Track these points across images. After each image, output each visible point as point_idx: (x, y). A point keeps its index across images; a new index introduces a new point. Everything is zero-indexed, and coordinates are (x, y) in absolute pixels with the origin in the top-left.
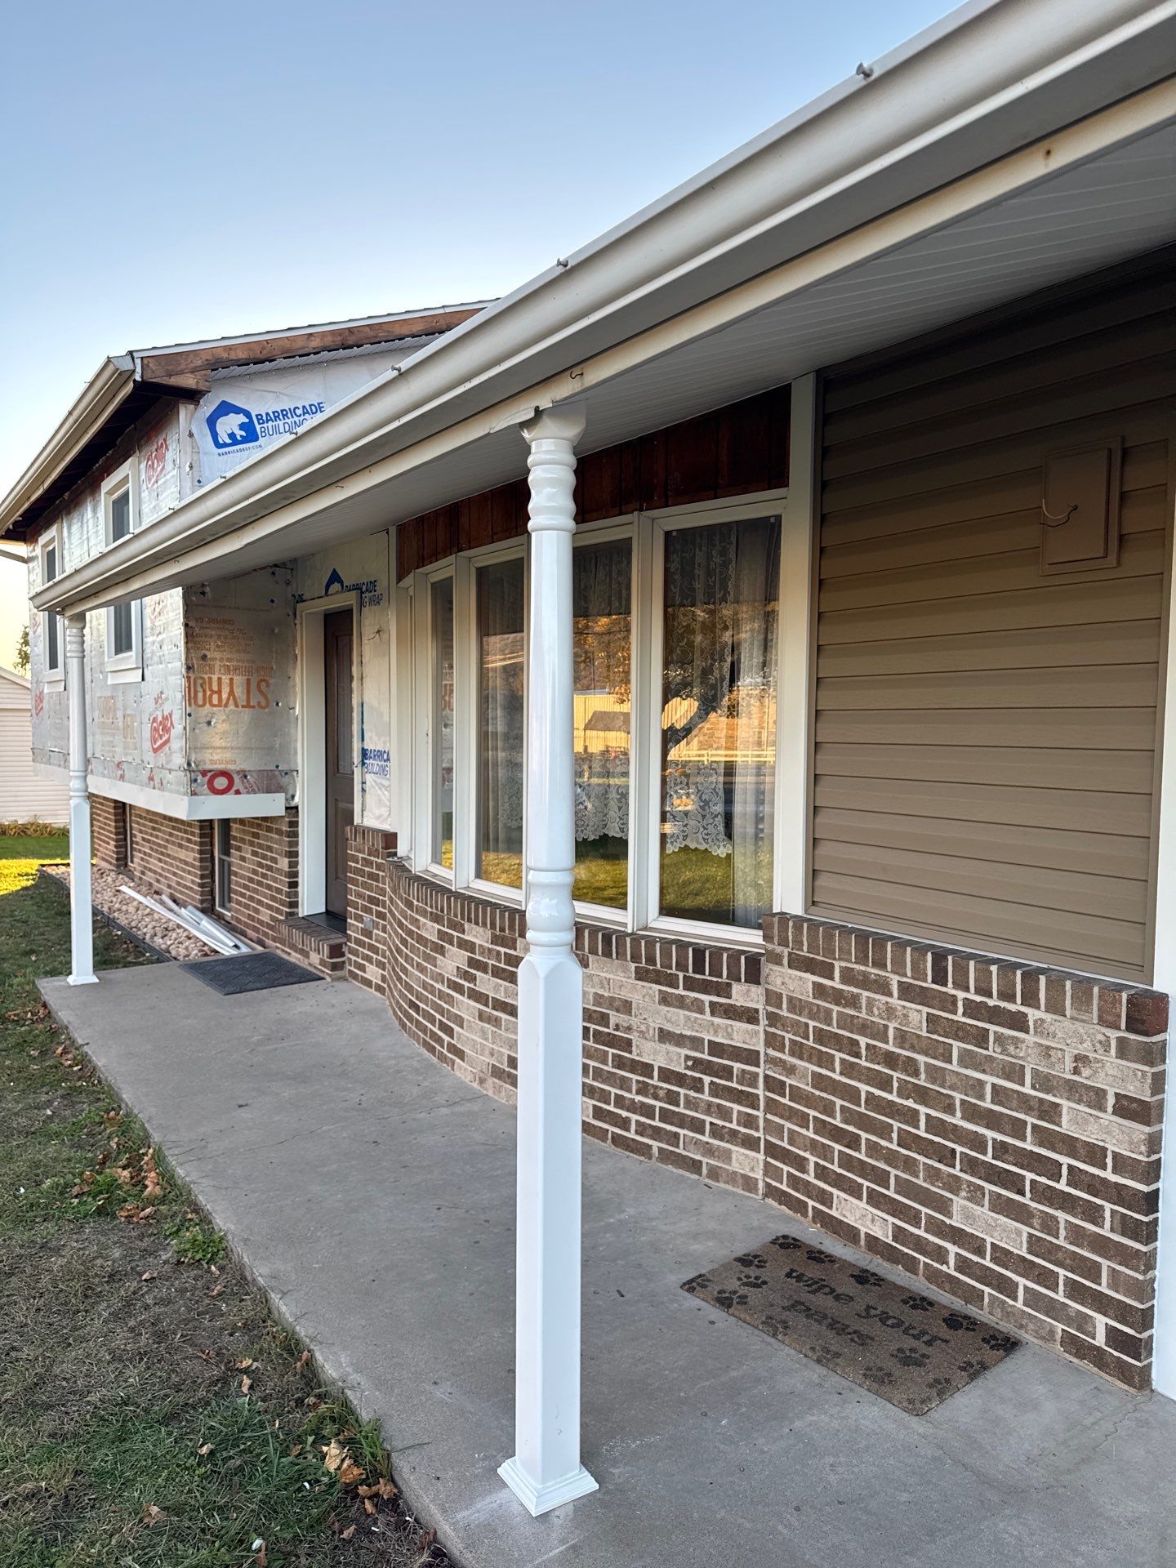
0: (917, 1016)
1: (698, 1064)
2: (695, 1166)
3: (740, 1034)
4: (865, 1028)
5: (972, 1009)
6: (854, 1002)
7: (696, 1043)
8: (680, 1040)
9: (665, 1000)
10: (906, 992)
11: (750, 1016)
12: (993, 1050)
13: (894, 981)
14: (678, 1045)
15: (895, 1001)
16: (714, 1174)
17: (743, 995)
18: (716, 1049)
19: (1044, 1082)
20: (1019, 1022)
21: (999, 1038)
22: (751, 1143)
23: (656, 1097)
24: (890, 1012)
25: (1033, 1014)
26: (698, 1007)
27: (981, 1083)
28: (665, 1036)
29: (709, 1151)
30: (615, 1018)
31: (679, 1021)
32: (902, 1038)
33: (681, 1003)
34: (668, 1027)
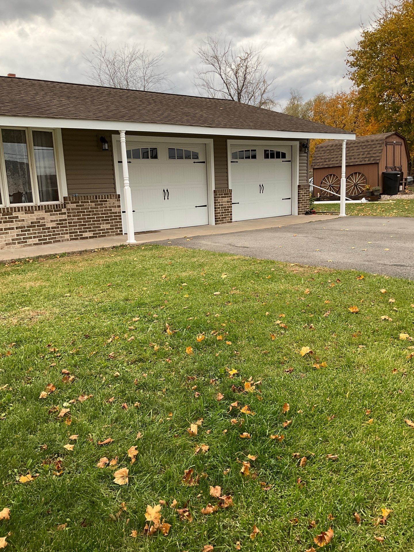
0: (93, 204)
1: (58, 224)
2: (59, 241)
3: (64, 217)
4: (85, 209)
5: (100, 201)
6: (83, 205)
7: (57, 221)
8: (54, 221)
9: (51, 215)
10: (91, 202)
11: (65, 213)
12: (104, 205)
13: (89, 201)
14: (54, 222)
15: (90, 203)
16: (63, 241)
17: (64, 210)
18: (60, 220)
19: (110, 207)
20: (106, 201)
22: (67, 233)
23: (51, 232)
24: (89, 205)
25: (108, 200)
26: (57, 214)
27: (103, 210)
28: (52, 221)
29: (61, 237)
30: (41, 221)
31: (54, 218)
32: (91, 208)
33: (54, 215)
34: (52, 219)
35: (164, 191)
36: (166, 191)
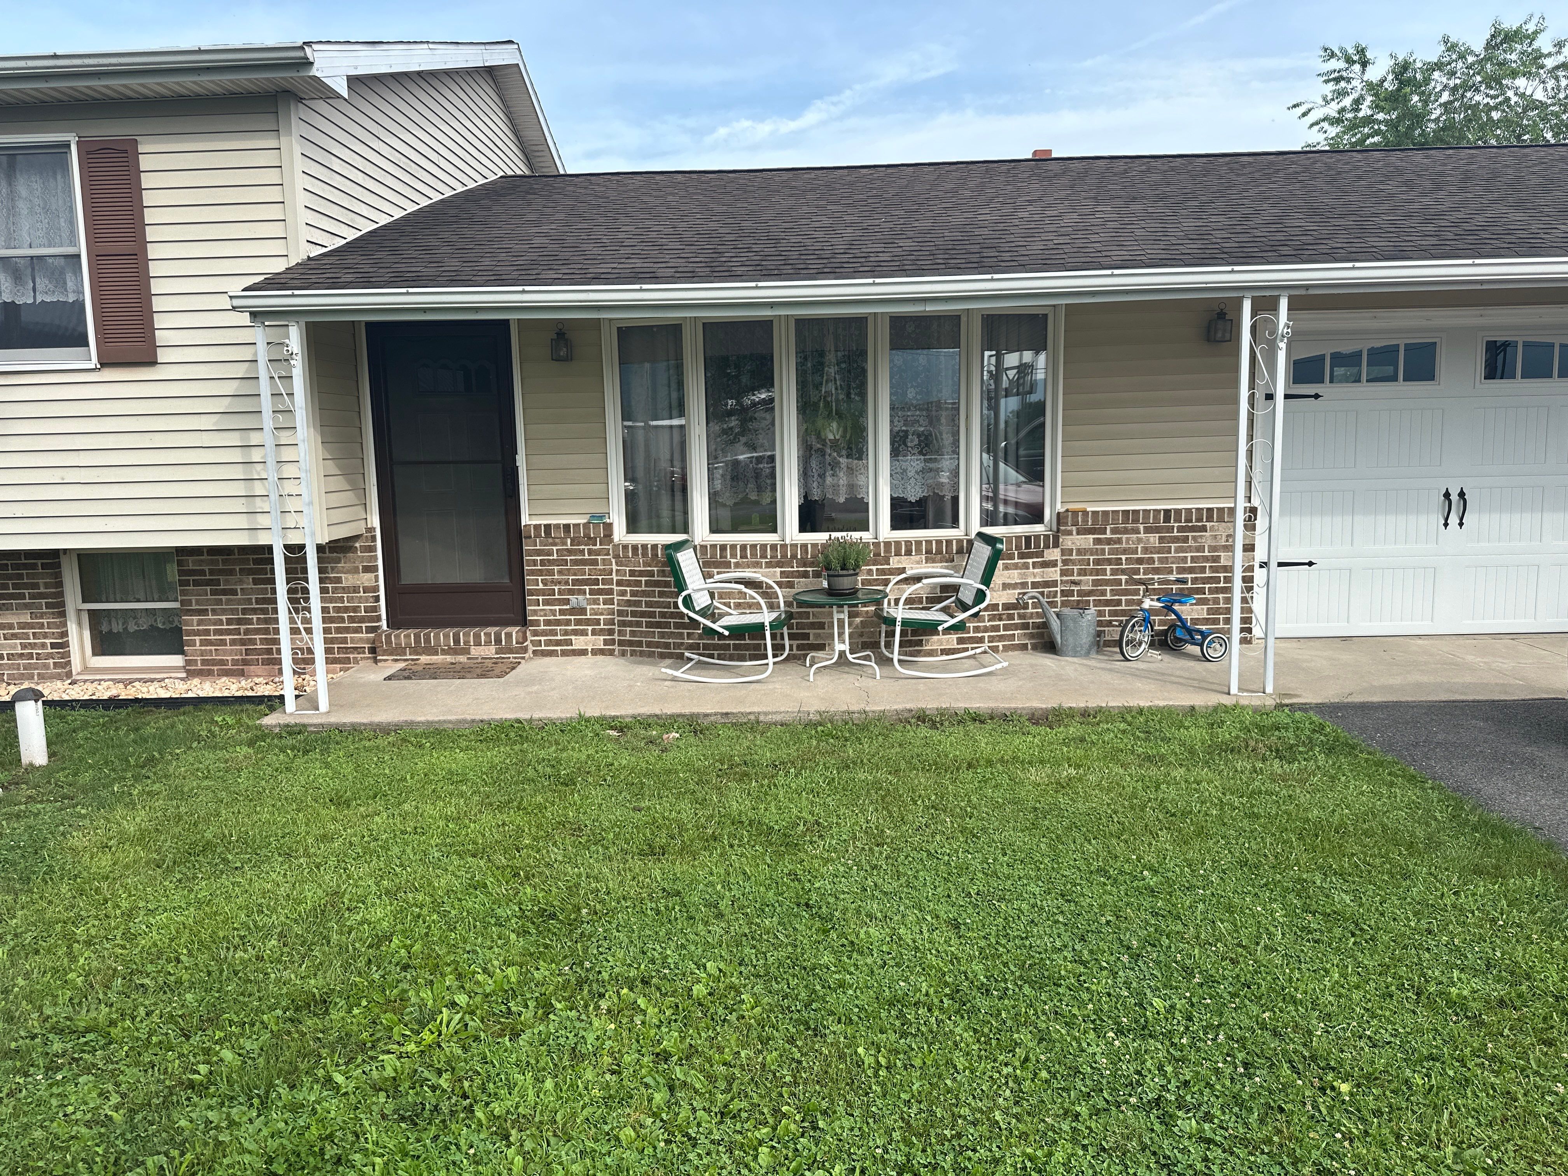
0: (1154, 539)
3: (1054, 574)
4: (1125, 551)
5: (1181, 529)
6: (1119, 541)
7: (1024, 585)
8: (1015, 586)
9: (1006, 567)
10: (1147, 530)
11: (1054, 564)
12: (1191, 543)
13: (1141, 527)
14: (1014, 589)
15: (1142, 535)
16: (1036, 647)
17: (1052, 554)
18: (1035, 585)
19: (1213, 549)
20: (1204, 529)
21: (1194, 538)
23: (1000, 620)
24: (1139, 540)
25: (1208, 524)
26: (1026, 566)
27: (1186, 557)
28: (1006, 586)
29: (1033, 636)
32: (1146, 550)
33: (1016, 567)
34: (1008, 581)
35: (1447, 495)
36: (1454, 497)
